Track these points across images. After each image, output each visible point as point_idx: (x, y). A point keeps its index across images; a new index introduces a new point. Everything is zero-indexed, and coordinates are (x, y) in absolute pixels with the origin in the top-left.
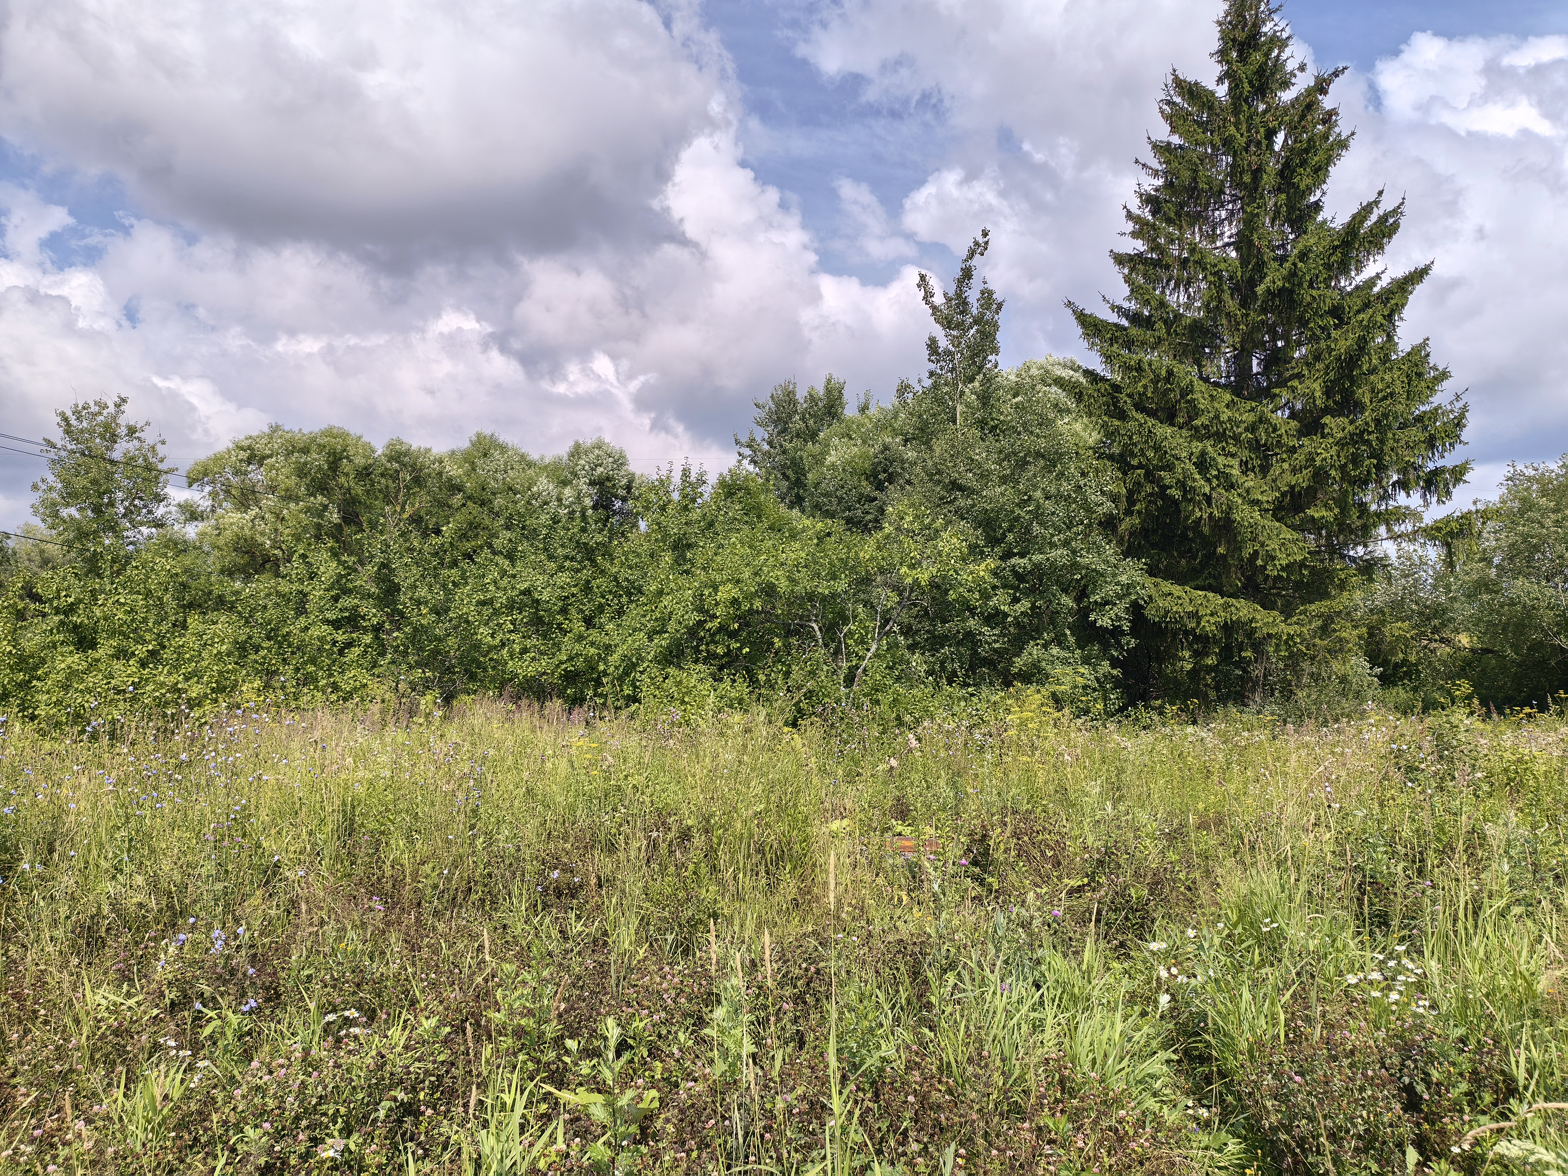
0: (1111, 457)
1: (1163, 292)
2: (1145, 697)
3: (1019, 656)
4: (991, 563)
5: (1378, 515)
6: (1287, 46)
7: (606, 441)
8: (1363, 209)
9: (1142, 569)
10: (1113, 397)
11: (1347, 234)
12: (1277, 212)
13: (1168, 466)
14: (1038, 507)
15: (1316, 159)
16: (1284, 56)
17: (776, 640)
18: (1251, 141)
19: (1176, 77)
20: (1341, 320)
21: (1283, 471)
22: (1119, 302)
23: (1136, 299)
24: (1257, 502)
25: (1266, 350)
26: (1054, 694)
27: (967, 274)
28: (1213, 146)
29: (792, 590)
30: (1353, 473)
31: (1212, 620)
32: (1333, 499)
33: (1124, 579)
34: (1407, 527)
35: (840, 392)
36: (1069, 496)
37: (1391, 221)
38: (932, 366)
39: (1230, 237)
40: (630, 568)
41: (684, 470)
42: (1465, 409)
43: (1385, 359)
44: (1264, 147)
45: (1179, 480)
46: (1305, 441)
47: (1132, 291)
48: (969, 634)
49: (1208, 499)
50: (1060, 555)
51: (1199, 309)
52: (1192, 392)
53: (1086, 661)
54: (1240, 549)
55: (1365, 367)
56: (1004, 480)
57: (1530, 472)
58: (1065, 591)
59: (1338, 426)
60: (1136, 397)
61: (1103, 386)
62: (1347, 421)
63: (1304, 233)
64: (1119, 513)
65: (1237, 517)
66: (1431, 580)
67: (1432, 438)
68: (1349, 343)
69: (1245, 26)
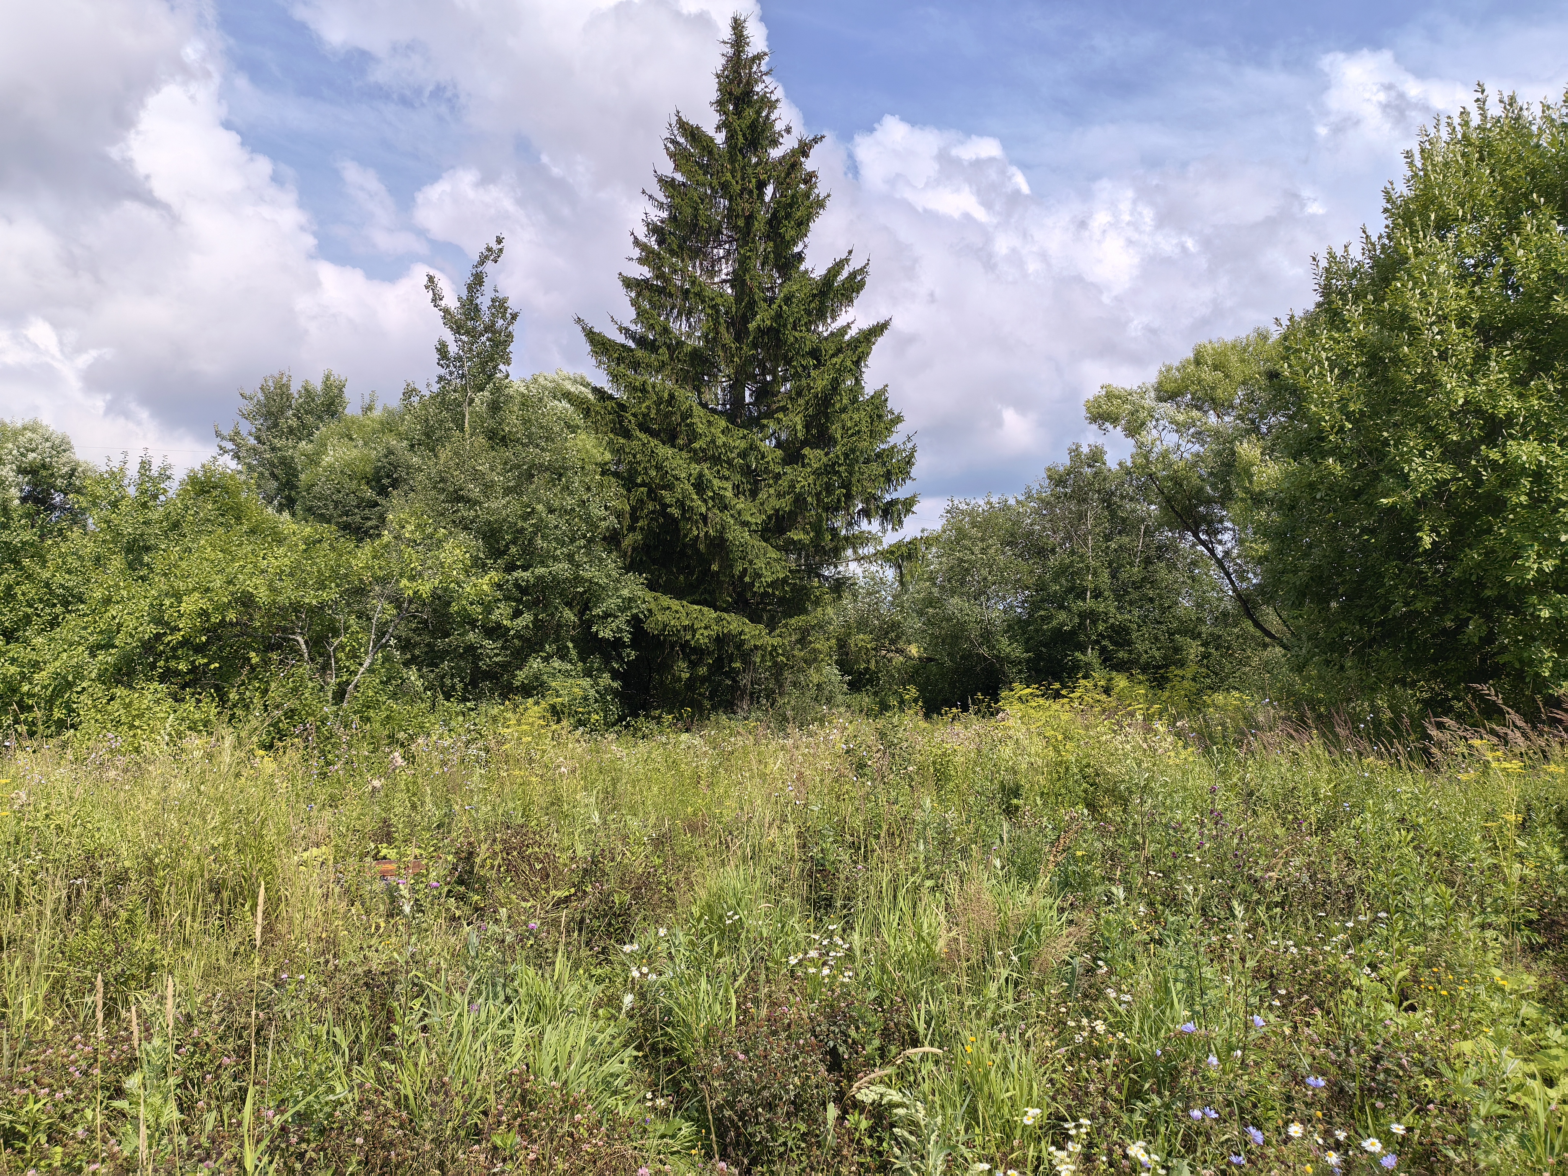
0: (616, 474)
1: (667, 319)
2: (646, 706)
3: (521, 669)
4: (494, 576)
5: (846, 538)
6: (776, 108)
7: (44, 423)
8: (837, 264)
9: (643, 584)
10: (619, 416)
11: (823, 284)
12: (766, 257)
13: (668, 485)
14: (541, 520)
15: (799, 214)
16: (773, 117)
17: (253, 654)
18: (745, 189)
19: (680, 118)
20: (819, 361)
21: (769, 496)
22: (626, 324)
23: (642, 322)
24: (745, 524)
25: (757, 383)
26: (553, 707)
27: (478, 280)
28: (712, 188)
29: (274, 601)
30: (825, 500)
31: (706, 633)
32: (810, 524)
33: (625, 593)
34: (868, 550)
35: (341, 390)
36: (573, 510)
37: (859, 278)
38: (442, 371)
39: (727, 275)
40: (69, 572)
41: (142, 462)
42: (914, 450)
43: (854, 401)
44: (755, 196)
45: (678, 499)
46: (788, 469)
47: (638, 314)
48: (471, 649)
49: (705, 518)
50: (562, 568)
51: (699, 338)
52: (691, 416)
53: (588, 673)
54: (731, 567)
55: (838, 406)
56: (507, 491)
57: (963, 507)
58: (569, 604)
59: (815, 457)
60: (640, 417)
61: (609, 404)
62: (822, 453)
63: (789, 279)
64: (622, 528)
65: (729, 536)
66: (889, 598)
67: (889, 472)
68: (825, 382)
69: (740, 82)
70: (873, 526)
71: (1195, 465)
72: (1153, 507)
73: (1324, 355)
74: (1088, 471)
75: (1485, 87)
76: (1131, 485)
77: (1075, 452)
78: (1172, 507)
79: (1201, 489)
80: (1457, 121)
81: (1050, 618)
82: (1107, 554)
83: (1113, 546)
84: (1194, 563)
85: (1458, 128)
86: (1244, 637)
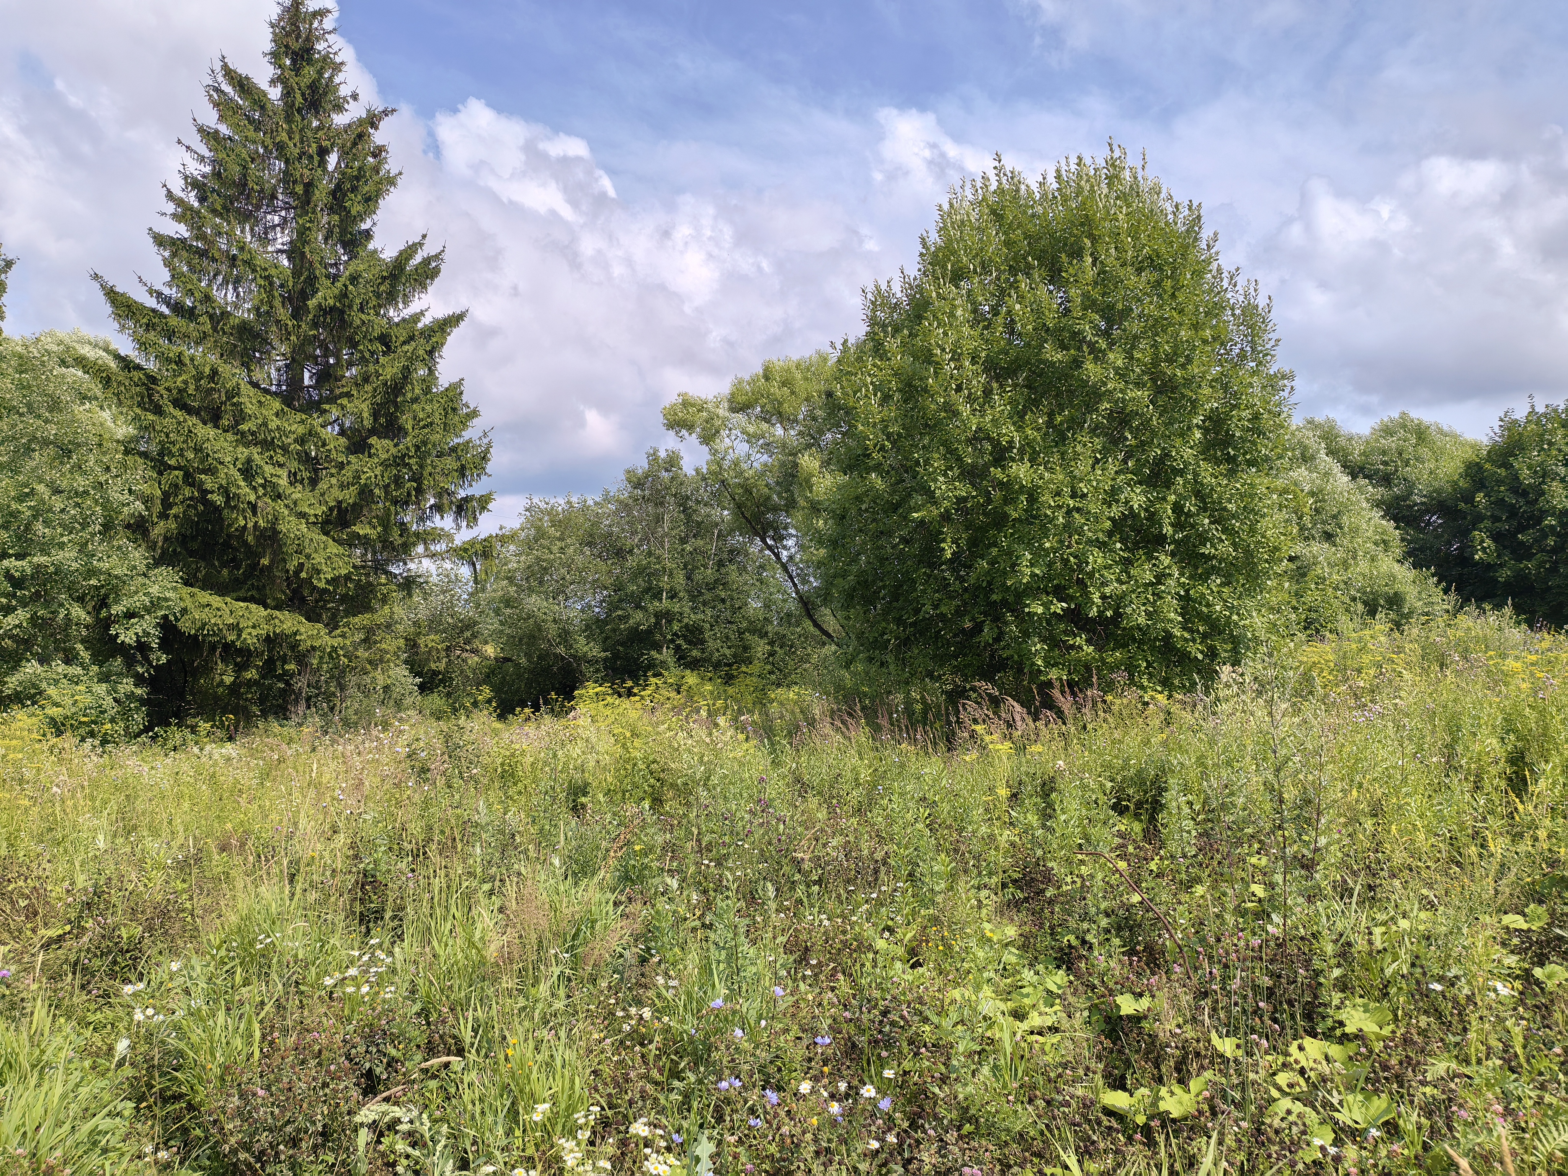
0: (145, 455)
1: (209, 285)
2: (178, 714)
3: (12, 675)
5: (417, 535)
6: (340, 71)
8: (410, 247)
9: (176, 579)
10: (148, 389)
11: (395, 267)
12: (329, 231)
13: (209, 469)
14: (43, 502)
15: (367, 188)
16: (337, 80)
18: (304, 153)
19: (225, 64)
20: (388, 347)
21: (331, 487)
22: (159, 286)
23: (178, 286)
24: (302, 515)
25: (317, 364)
28: (266, 148)
30: (394, 493)
31: (254, 632)
32: (377, 517)
33: (154, 590)
34: (441, 547)
36: (86, 492)
37: (434, 264)
39: (283, 245)
42: (489, 445)
43: (427, 391)
44: (316, 163)
45: (221, 486)
46: (352, 458)
47: (173, 276)
49: (254, 508)
50: (70, 558)
51: (249, 310)
52: (238, 394)
54: (285, 561)
55: (409, 395)
57: (543, 505)
58: (79, 600)
59: (383, 447)
60: (175, 392)
61: (136, 375)
62: (391, 443)
63: (356, 257)
64: (151, 516)
65: (282, 527)
66: (466, 596)
67: (463, 467)
68: (395, 370)
69: (298, 37)
70: (445, 522)
71: (762, 474)
72: (726, 512)
73: (869, 380)
74: (665, 475)
75: (1002, 157)
76: (706, 491)
77: (653, 457)
78: (742, 513)
79: (769, 498)
80: (979, 184)
81: (626, 618)
82: (682, 556)
83: (688, 548)
84: (762, 567)
85: (980, 191)
86: (806, 636)
